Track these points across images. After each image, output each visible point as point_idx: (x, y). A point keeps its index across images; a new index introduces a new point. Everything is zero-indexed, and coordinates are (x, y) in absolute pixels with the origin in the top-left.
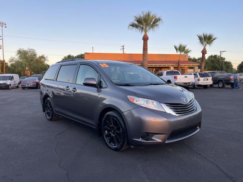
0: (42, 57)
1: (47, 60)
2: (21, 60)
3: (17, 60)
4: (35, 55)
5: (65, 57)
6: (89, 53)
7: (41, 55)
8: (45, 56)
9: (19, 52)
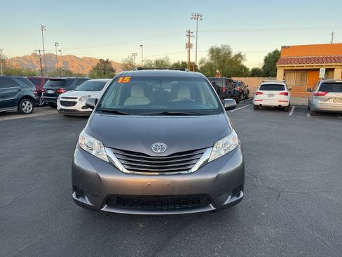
0: (239, 55)
1: (245, 60)
2: (213, 62)
3: (209, 61)
4: (229, 53)
5: (269, 54)
6: (288, 47)
7: (237, 54)
8: (242, 54)
9: (212, 51)
